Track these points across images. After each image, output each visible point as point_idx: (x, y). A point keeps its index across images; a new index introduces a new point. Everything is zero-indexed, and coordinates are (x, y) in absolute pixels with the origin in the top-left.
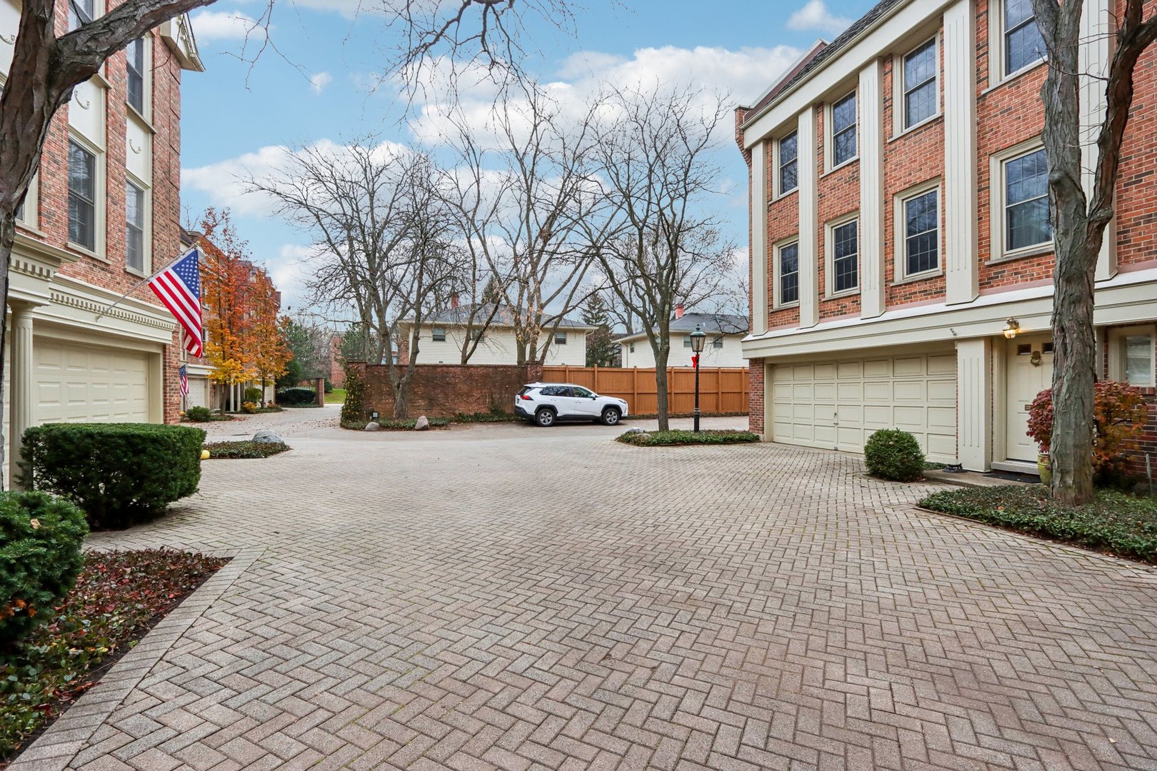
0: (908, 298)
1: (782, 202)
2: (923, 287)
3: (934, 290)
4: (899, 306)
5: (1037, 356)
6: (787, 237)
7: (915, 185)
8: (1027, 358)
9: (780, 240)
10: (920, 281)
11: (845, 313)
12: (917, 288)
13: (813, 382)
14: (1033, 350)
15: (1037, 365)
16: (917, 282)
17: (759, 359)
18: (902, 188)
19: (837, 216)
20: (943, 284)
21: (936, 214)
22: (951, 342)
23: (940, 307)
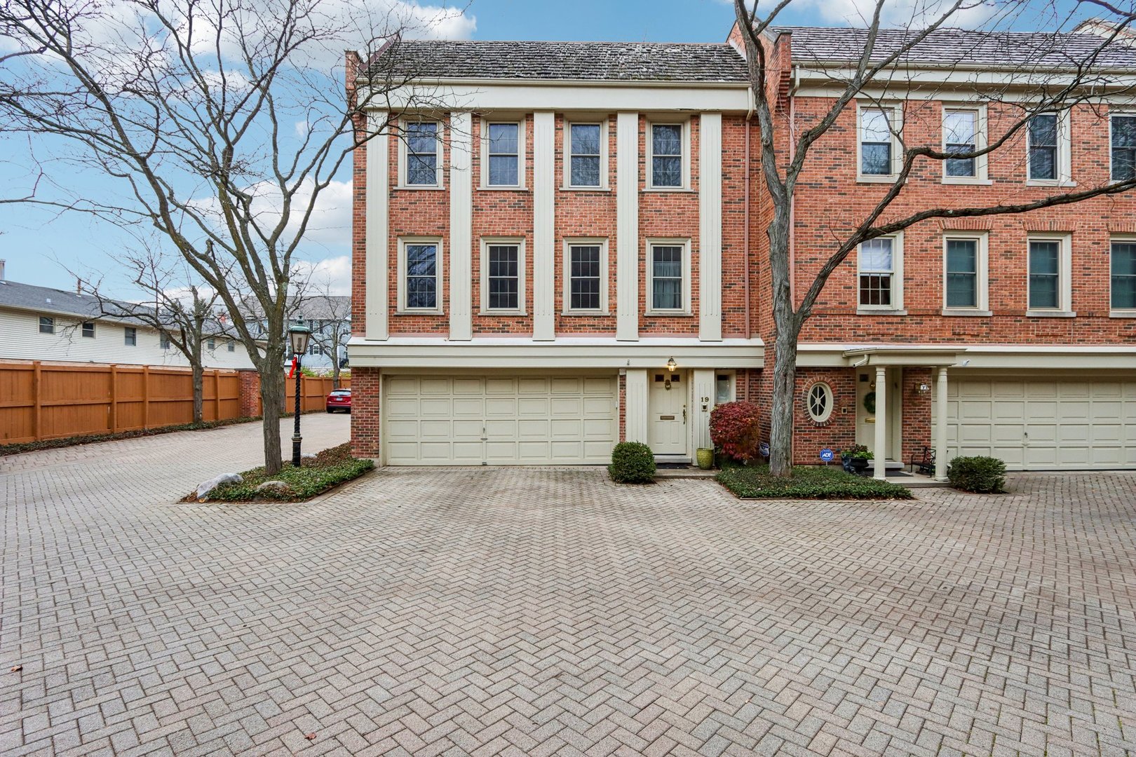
0: (578, 329)
1: (417, 194)
2: (592, 322)
3: (602, 326)
4: (568, 334)
5: (668, 383)
6: (423, 236)
7: (585, 236)
8: (662, 384)
9: (410, 235)
10: (591, 317)
11: (508, 332)
12: (586, 322)
13: (452, 396)
14: (665, 379)
15: (668, 389)
16: (586, 317)
17: (373, 368)
18: (573, 234)
19: (498, 236)
20: (609, 323)
21: (598, 265)
22: (618, 369)
23: (611, 341)
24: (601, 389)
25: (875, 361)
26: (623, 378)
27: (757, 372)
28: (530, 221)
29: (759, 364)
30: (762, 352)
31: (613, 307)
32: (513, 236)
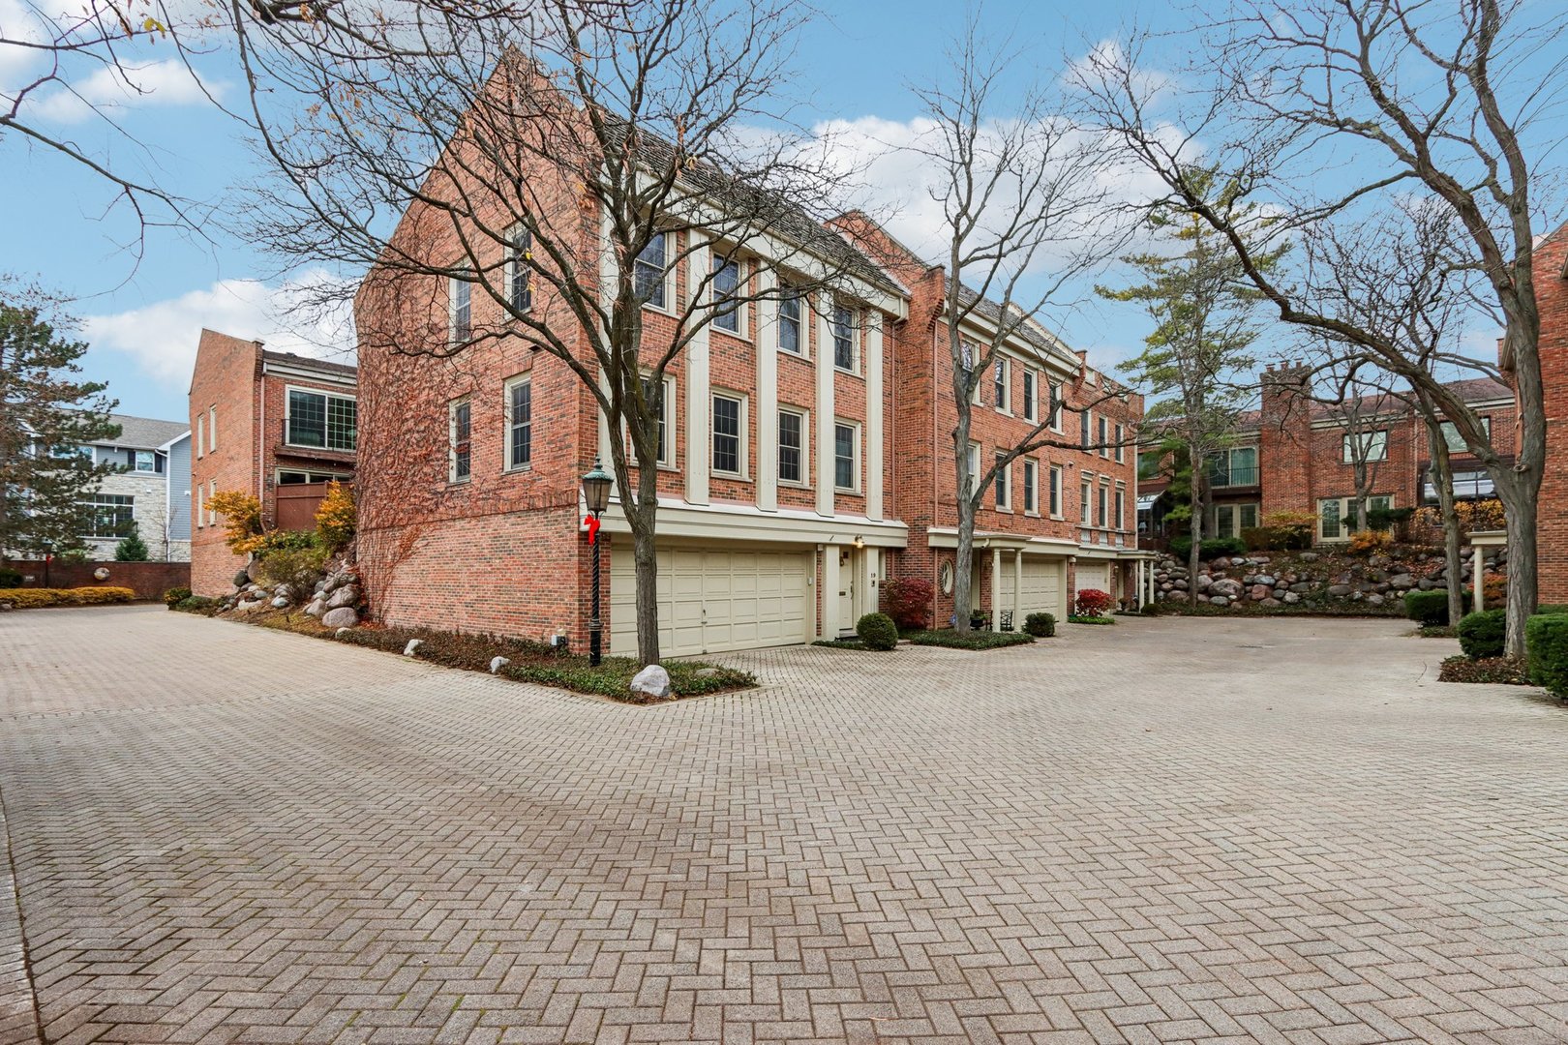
2: (797, 494)
3: (805, 500)
5: (852, 559)
7: (790, 403)
8: (849, 560)
10: (795, 489)
11: (735, 498)
14: (850, 556)
15: (851, 564)
16: (792, 488)
19: (726, 387)
20: (809, 497)
21: (797, 435)
22: (816, 544)
23: (812, 515)
24: (796, 565)
25: (994, 544)
26: (819, 553)
27: (899, 550)
28: (754, 378)
29: (902, 544)
30: (905, 534)
31: (813, 481)
32: (739, 391)
